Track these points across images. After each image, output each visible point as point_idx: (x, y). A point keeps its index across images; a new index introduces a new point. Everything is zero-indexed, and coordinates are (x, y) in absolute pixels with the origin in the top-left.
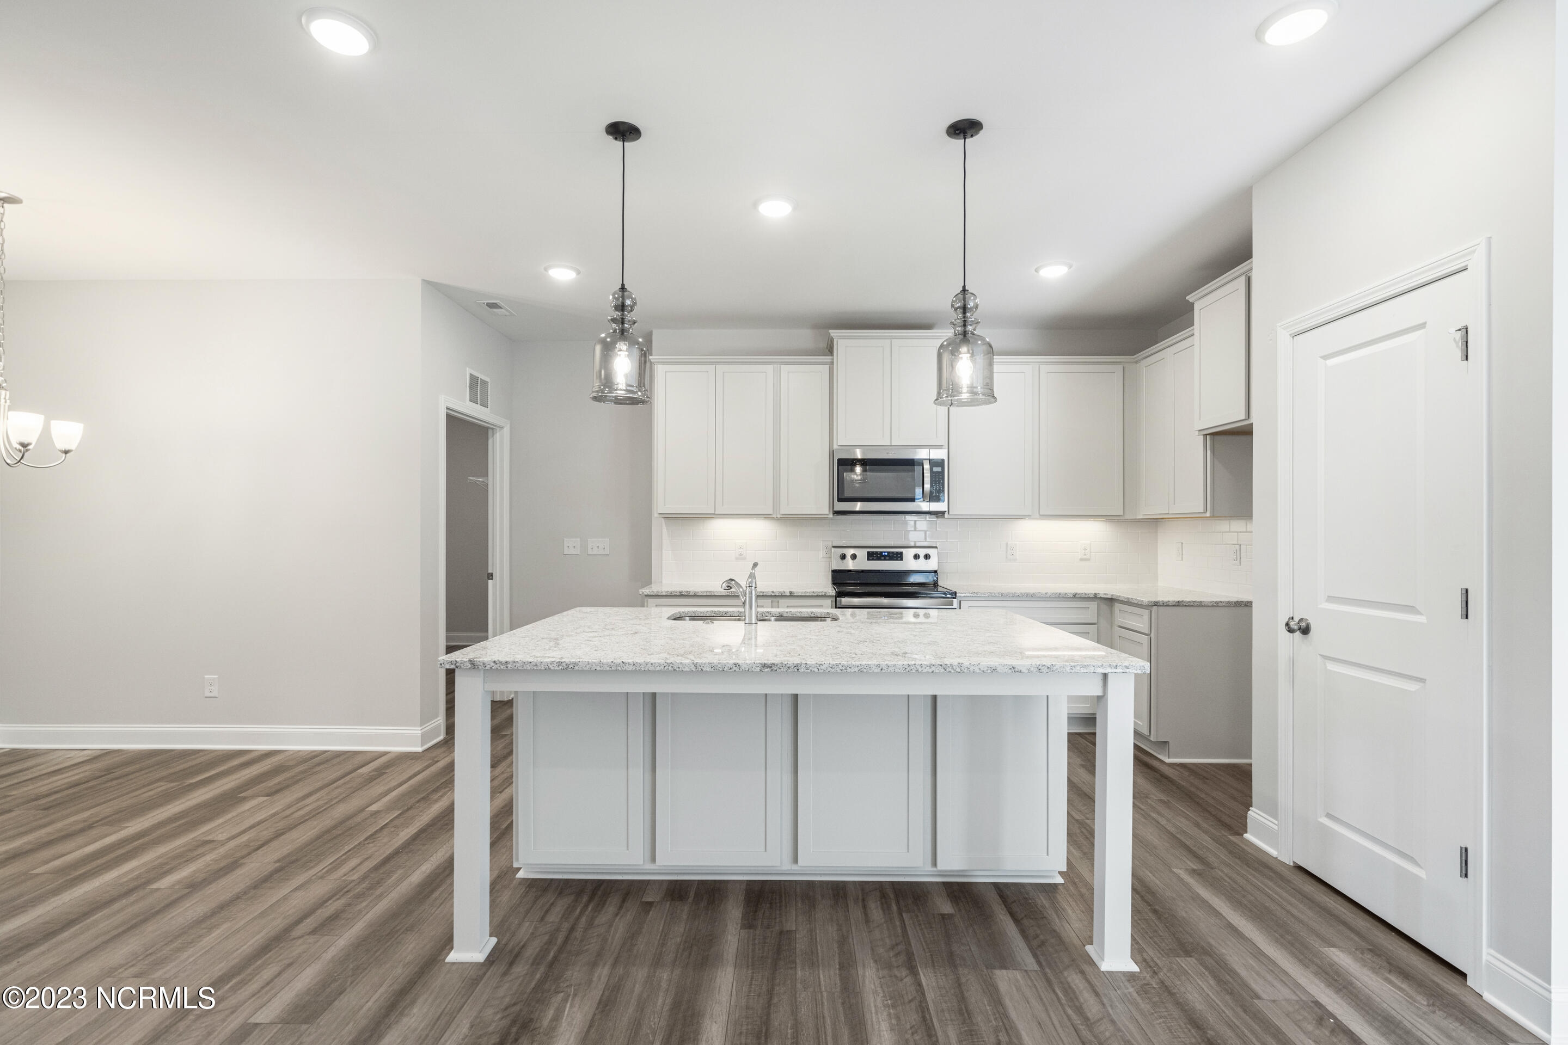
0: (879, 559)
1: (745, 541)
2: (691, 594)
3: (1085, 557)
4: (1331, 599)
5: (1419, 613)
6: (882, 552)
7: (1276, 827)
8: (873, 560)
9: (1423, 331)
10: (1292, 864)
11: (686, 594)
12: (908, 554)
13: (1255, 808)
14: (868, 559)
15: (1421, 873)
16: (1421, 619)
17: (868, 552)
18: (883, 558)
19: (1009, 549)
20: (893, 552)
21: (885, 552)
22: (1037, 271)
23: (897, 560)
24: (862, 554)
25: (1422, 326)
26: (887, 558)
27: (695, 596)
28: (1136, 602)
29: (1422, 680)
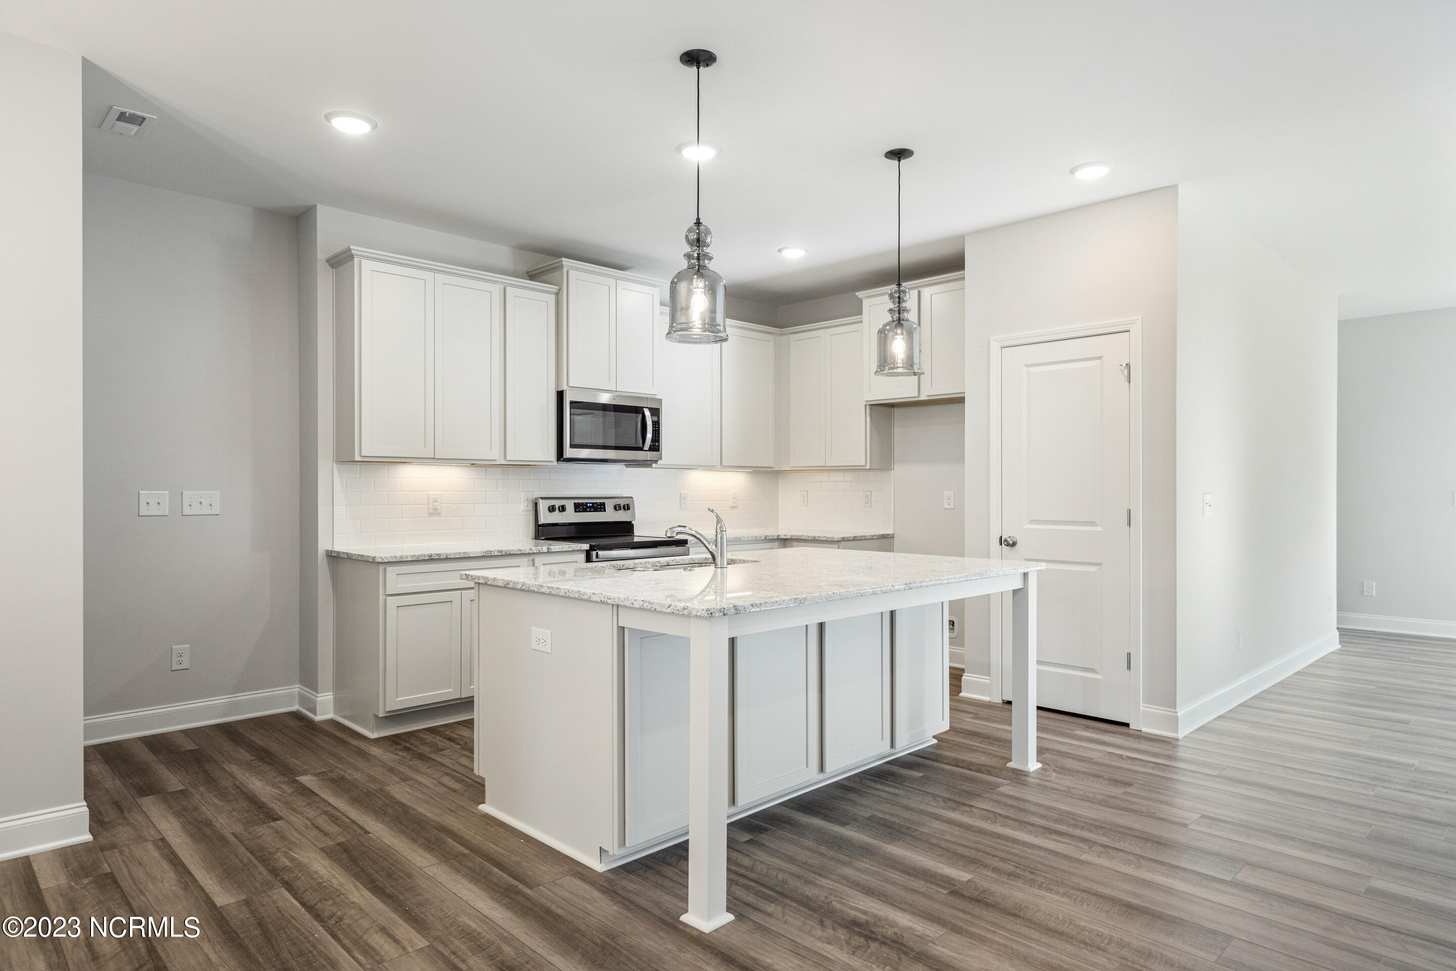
0: (585, 511)
1: (440, 492)
2: (442, 557)
3: (734, 505)
4: (1033, 522)
5: (1097, 525)
6: (587, 503)
7: (989, 681)
8: (580, 511)
9: (1098, 361)
10: (1001, 702)
11: (436, 557)
12: (609, 506)
13: (967, 673)
14: (576, 511)
15: (1099, 677)
16: (1099, 529)
17: (575, 504)
18: (588, 510)
19: (682, 499)
20: (596, 503)
21: (590, 503)
22: (780, 251)
23: (601, 511)
24: (570, 505)
25: (1100, 358)
26: (592, 510)
27: (447, 559)
28: (824, 539)
29: (1100, 564)
